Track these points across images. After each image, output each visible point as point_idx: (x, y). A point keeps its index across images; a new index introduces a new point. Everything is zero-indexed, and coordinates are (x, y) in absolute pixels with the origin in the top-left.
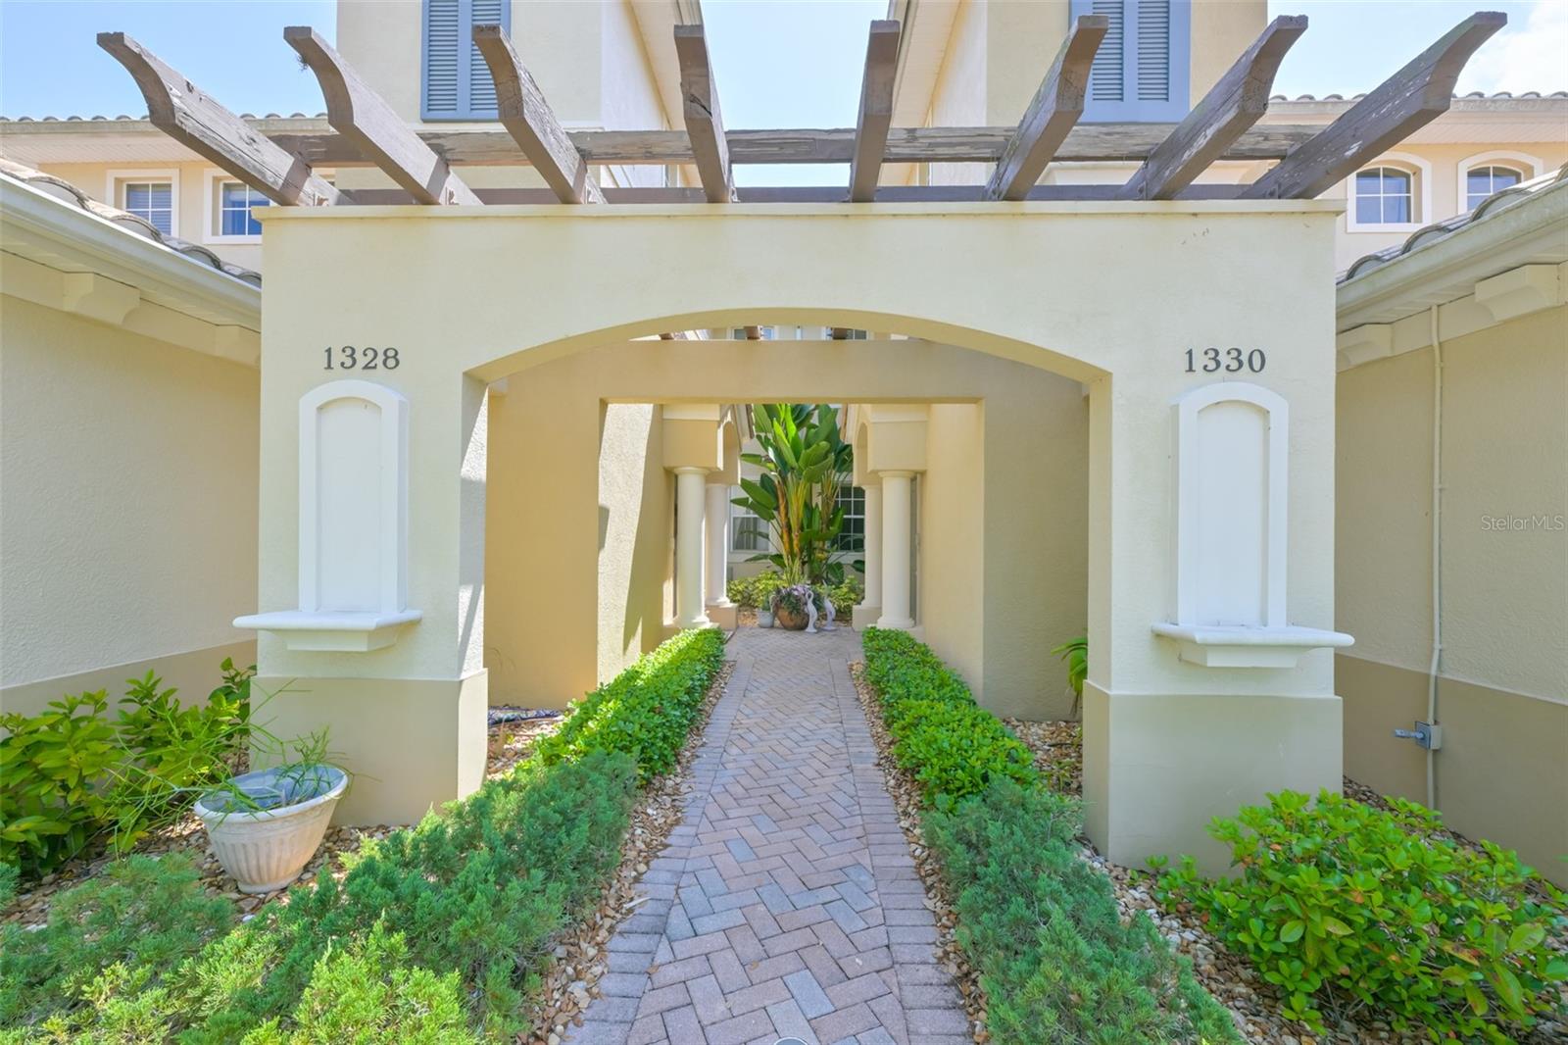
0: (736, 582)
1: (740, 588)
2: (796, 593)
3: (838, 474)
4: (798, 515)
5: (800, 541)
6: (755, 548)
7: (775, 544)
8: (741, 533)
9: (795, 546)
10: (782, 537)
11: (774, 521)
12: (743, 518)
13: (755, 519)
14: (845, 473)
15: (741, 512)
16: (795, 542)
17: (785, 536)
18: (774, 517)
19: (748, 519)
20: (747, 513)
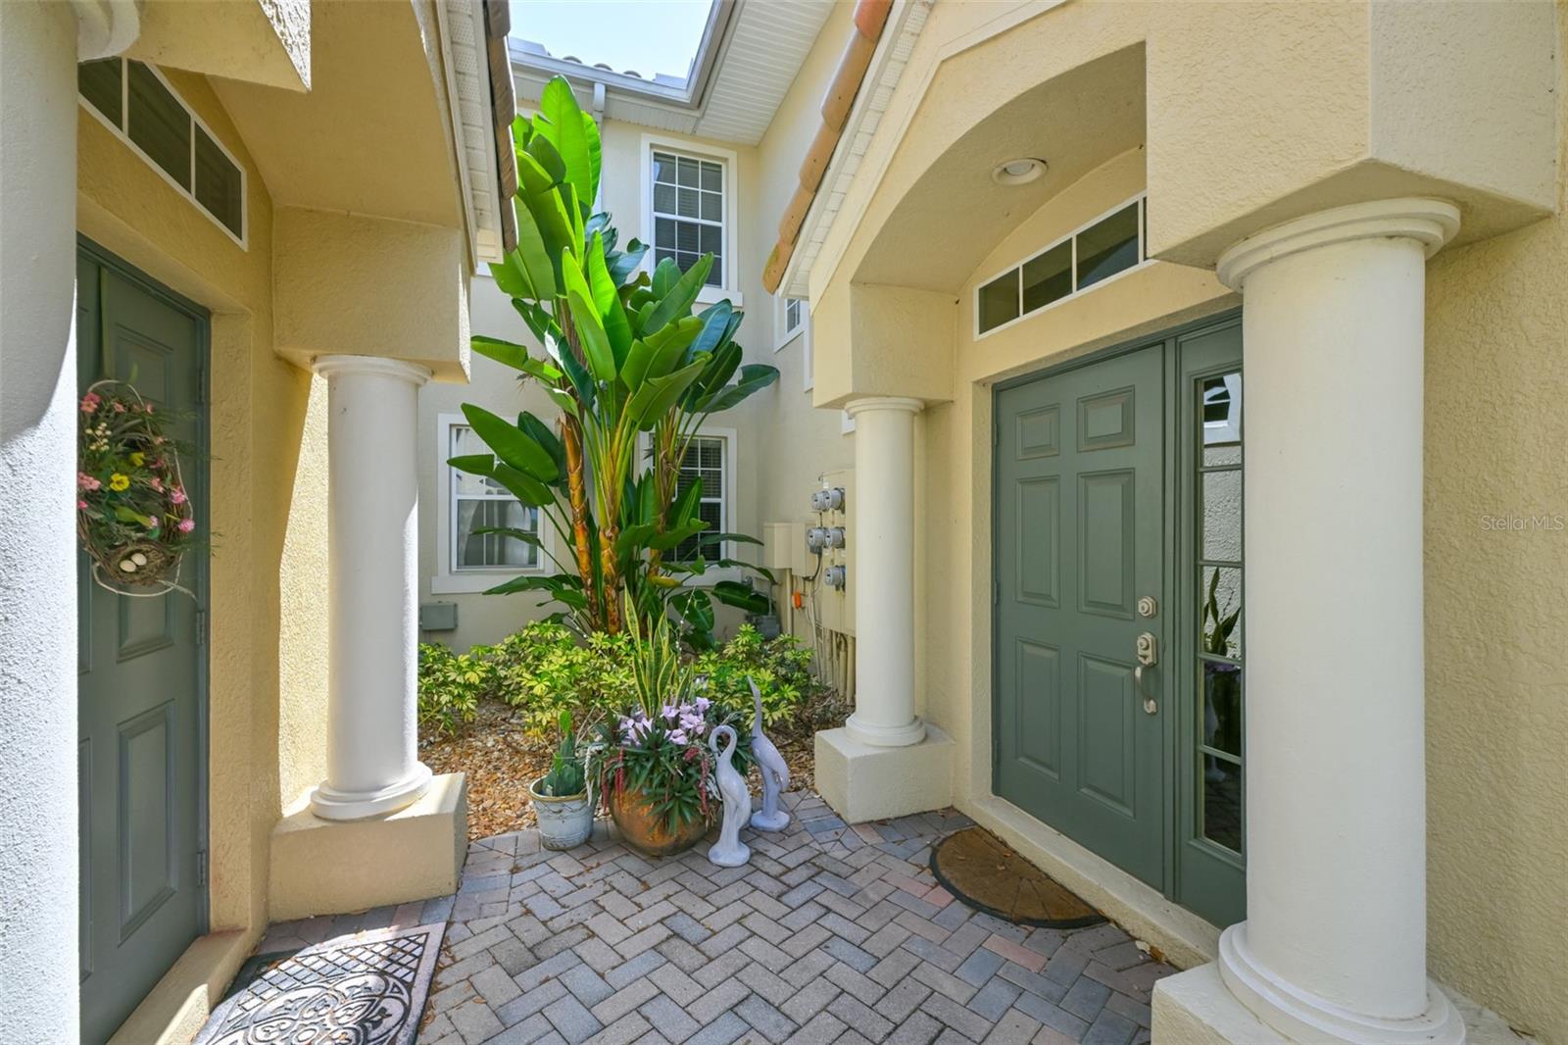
0: (463, 660)
1: (473, 677)
2: (679, 738)
3: (687, 415)
4: (613, 493)
5: (616, 550)
6: (502, 561)
7: (554, 555)
8: (477, 533)
9: (604, 560)
10: (571, 542)
11: (551, 508)
12: (481, 502)
13: (503, 504)
14: (699, 415)
15: (476, 488)
16: (606, 553)
17: (581, 540)
18: (552, 500)
19: (490, 503)
20: (489, 493)
